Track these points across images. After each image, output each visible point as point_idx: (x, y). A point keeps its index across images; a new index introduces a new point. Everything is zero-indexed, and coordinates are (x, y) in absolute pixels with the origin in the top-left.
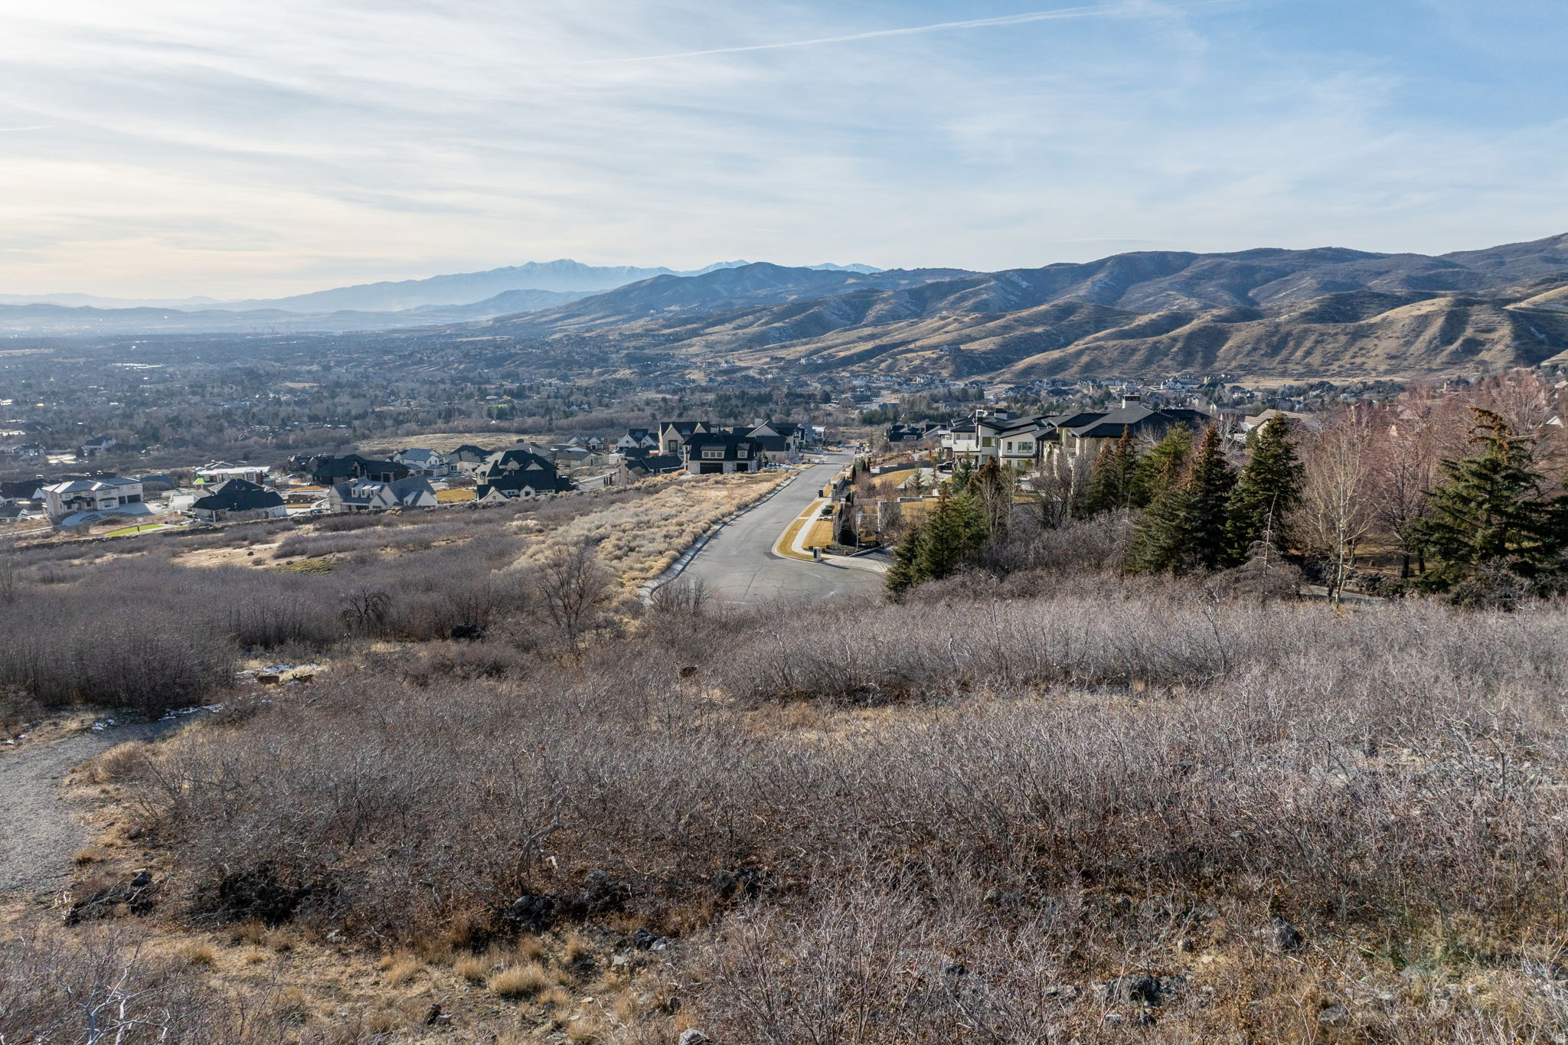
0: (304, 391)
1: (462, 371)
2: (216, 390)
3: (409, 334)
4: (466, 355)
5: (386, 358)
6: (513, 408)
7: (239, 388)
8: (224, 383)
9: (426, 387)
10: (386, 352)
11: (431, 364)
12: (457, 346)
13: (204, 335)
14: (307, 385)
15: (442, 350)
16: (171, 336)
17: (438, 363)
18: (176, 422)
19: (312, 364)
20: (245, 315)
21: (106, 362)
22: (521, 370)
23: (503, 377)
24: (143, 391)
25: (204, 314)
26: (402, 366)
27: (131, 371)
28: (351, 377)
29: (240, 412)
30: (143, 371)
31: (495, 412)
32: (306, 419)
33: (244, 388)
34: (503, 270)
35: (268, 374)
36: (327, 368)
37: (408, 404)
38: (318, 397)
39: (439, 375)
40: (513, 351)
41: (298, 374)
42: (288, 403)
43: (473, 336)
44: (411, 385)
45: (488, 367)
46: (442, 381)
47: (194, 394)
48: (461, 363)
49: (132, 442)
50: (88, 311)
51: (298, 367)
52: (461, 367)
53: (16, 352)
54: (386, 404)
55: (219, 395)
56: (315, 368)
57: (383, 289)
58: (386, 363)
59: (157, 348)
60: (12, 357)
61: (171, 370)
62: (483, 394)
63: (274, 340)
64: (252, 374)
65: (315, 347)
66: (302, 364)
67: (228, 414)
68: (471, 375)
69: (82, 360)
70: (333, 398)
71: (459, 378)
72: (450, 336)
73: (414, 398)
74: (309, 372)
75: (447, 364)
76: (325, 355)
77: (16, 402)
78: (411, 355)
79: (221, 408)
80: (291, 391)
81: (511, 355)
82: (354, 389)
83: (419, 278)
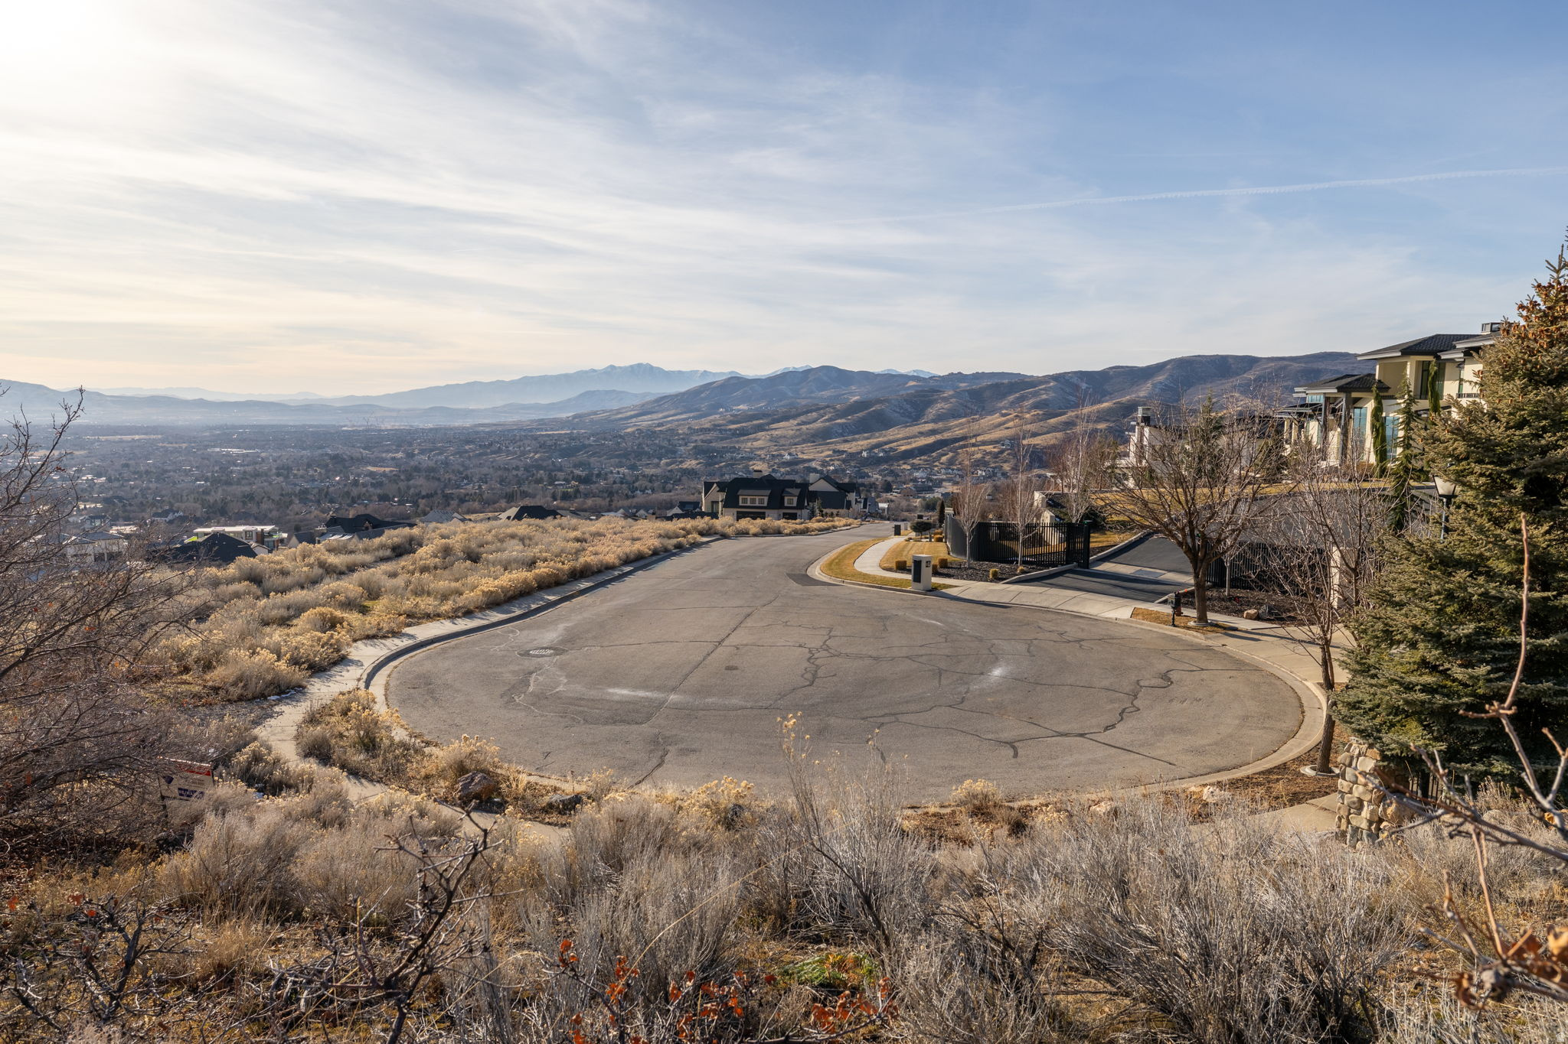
0: (384, 474)
1: (536, 460)
2: (301, 472)
3: (494, 428)
4: (542, 446)
5: (467, 447)
6: (577, 491)
7: (323, 471)
8: (309, 465)
9: (500, 473)
10: (468, 442)
11: (508, 453)
12: (535, 438)
13: (303, 426)
14: (387, 469)
15: (520, 440)
16: (273, 426)
17: (515, 453)
18: (250, 497)
19: (397, 451)
20: (345, 410)
21: (207, 446)
22: (592, 460)
23: (576, 466)
24: (232, 472)
25: (307, 408)
26: (480, 455)
27: (228, 454)
28: (431, 464)
29: (316, 491)
30: (238, 455)
31: (560, 495)
32: (375, 498)
33: (328, 471)
34: (586, 372)
35: (352, 458)
36: (411, 455)
37: (480, 487)
38: (394, 479)
39: (515, 463)
40: (587, 442)
41: (383, 460)
42: (364, 485)
43: (552, 430)
44: (485, 470)
45: (562, 457)
46: (517, 468)
47: (278, 475)
48: (536, 453)
49: (198, 514)
50: (201, 403)
51: (384, 455)
52: (537, 456)
53: (128, 438)
54: (458, 487)
55: (302, 477)
56: (400, 455)
57: (473, 388)
58: (466, 451)
59: (258, 437)
60: (121, 441)
61: (263, 455)
62: (552, 480)
63: (367, 431)
64: (336, 458)
65: (403, 439)
66: (388, 451)
67: (305, 492)
68: (545, 464)
69: (184, 445)
70: (408, 480)
71: (533, 466)
72: (531, 430)
73: (486, 483)
74: (393, 459)
75: (523, 453)
76: (410, 444)
77: (109, 480)
78: (491, 444)
79: (298, 488)
80: (371, 474)
81: (584, 446)
82: (431, 473)
83: (507, 379)
